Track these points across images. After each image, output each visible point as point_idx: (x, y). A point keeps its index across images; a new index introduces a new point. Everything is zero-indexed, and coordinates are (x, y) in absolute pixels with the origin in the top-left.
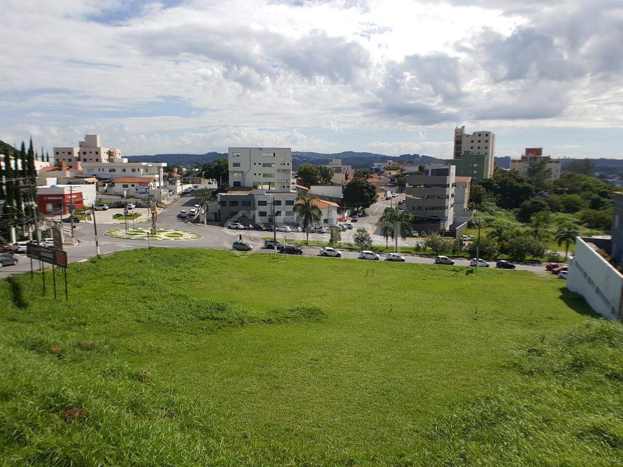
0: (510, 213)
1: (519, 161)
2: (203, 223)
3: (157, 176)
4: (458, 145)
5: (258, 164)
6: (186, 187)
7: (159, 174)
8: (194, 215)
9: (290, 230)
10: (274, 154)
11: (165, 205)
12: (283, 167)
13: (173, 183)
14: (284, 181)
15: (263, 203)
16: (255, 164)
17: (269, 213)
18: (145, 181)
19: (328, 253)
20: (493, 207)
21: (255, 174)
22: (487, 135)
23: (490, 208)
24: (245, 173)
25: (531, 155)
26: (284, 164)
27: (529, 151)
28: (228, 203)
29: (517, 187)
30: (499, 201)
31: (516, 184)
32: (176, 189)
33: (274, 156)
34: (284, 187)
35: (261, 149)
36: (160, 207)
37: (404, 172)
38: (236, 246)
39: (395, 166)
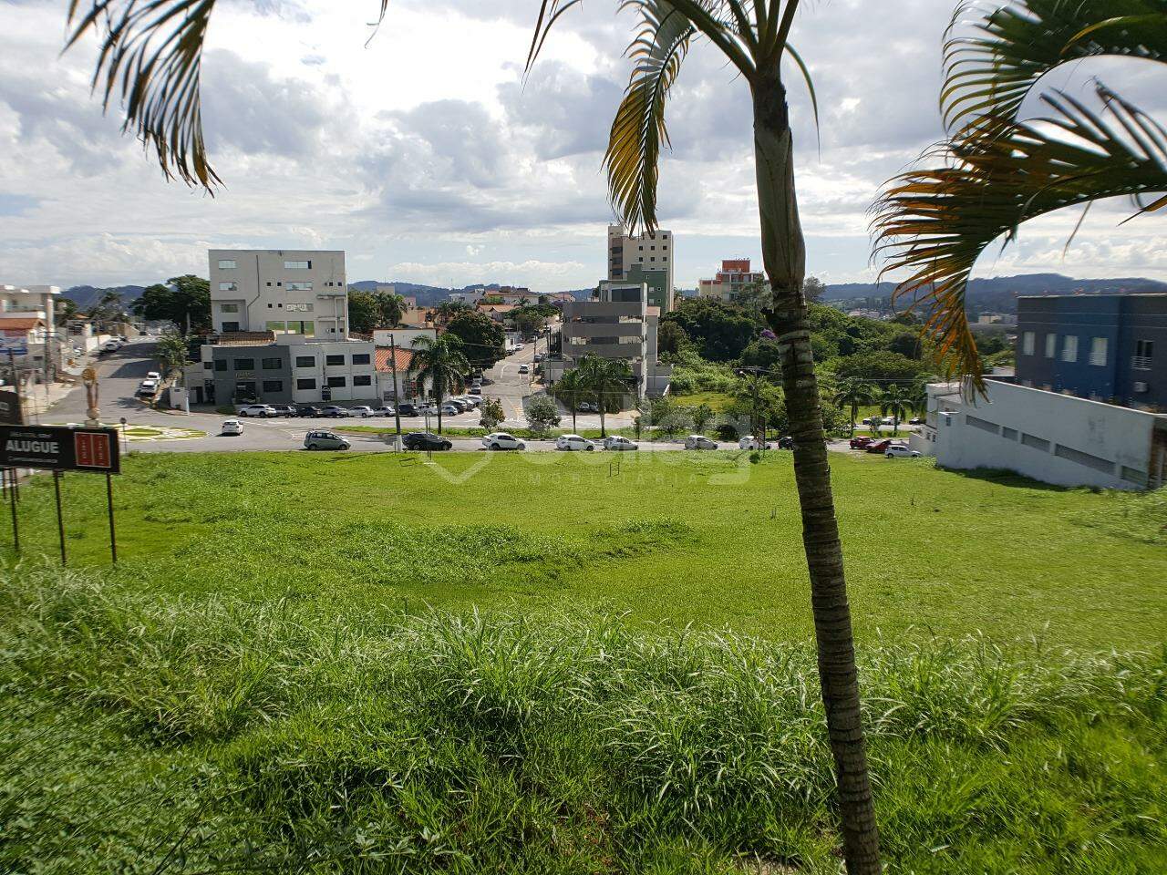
0: (726, 367)
1: (715, 282)
2: (178, 408)
3: (41, 315)
4: (617, 255)
5: (274, 284)
6: (105, 339)
7: (45, 310)
8: (153, 395)
9: (372, 412)
10: (309, 263)
11: (72, 377)
12: (329, 290)
13: (77, 330)
14: (332, 319)
15: (307, 362)
16: (269, 284)
17: (320, 382)
18: (21, 326)
19: (503, 443)
20: (697, 360)
21: (270, 306)
22: (665, 237)
23: (694, 361)
24: (247, 304)
25: (732, 272)
26: (331, 284)
27: (727, 264)
28: (231, 365)
29: (730, 324)
30: (701, 350)
31: (726, 318)
32: (84, 344)
33: (310, 267)
34: (333, 330)
35: (280, 253)
36: (63, 381)
37: (526, 305)
38: (313, 441)
39: (496, 297)
